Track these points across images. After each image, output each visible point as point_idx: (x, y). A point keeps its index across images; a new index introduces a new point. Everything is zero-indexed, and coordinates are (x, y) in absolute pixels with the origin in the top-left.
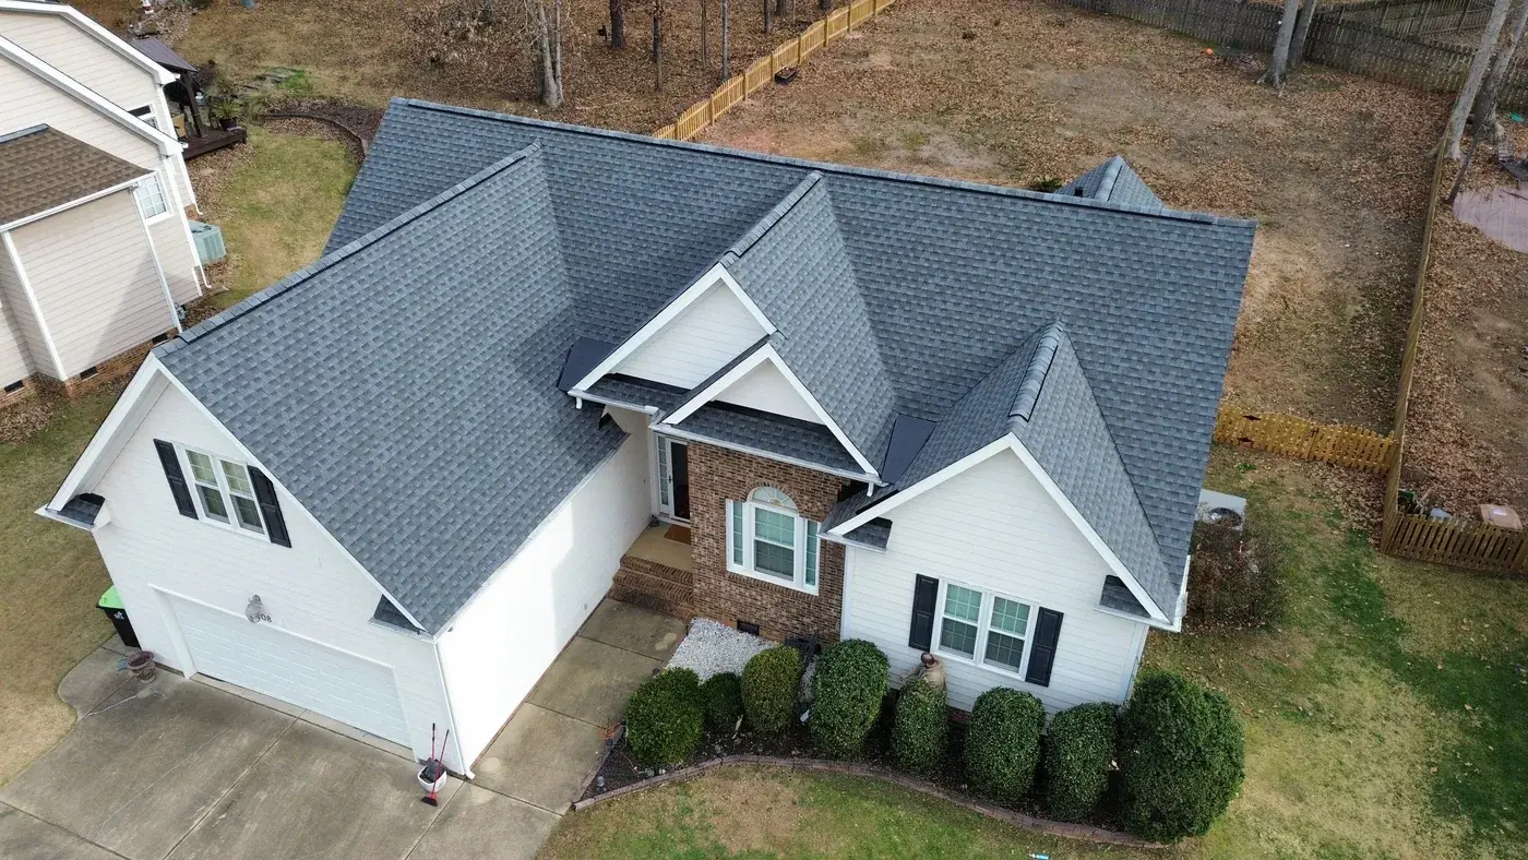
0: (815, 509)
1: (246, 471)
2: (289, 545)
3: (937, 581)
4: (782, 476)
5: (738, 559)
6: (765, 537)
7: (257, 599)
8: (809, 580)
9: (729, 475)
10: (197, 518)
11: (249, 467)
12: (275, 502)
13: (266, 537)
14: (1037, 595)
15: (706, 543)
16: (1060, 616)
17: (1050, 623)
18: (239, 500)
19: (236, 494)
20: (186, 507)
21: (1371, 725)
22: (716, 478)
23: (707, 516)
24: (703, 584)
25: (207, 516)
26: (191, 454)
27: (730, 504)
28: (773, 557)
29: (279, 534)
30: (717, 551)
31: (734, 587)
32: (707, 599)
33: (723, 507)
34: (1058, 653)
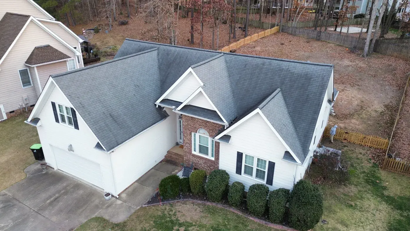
0: (213, 135)
1: (70, 108)
2: (78, 129)
3: (242, 153)
4: (205, 125)
5: (195, 151)
6: (202, 144)
7: (71, 145)
8: (212, 156)
9: (192, 125)
10: (59, 123)
11: (71, 108)
12: (76, 117)
13: (74, 127)
14: (268, 158)
15: (187, 145)
16: (274, 163)
17: (272, 165)
18: (69, 117)
19: (68, 116)
20: (57, 120)
21: (372, 211)
22: (189, 126)
23: (187, 137)
24: (186, 157)
25: (62, 122)
26: (59, 105)
27: (193, 134)
28: (203, 149)
29: (77, 127)
30: (189, 147)
31: (193, 158)
32: (187, 162)
33: (191, 134)
34: (274, 175)
